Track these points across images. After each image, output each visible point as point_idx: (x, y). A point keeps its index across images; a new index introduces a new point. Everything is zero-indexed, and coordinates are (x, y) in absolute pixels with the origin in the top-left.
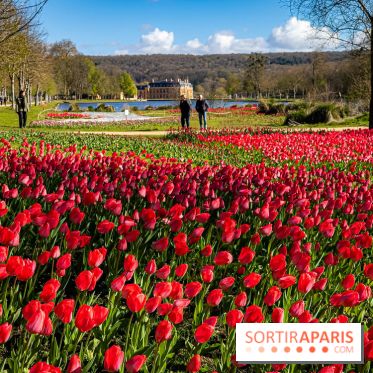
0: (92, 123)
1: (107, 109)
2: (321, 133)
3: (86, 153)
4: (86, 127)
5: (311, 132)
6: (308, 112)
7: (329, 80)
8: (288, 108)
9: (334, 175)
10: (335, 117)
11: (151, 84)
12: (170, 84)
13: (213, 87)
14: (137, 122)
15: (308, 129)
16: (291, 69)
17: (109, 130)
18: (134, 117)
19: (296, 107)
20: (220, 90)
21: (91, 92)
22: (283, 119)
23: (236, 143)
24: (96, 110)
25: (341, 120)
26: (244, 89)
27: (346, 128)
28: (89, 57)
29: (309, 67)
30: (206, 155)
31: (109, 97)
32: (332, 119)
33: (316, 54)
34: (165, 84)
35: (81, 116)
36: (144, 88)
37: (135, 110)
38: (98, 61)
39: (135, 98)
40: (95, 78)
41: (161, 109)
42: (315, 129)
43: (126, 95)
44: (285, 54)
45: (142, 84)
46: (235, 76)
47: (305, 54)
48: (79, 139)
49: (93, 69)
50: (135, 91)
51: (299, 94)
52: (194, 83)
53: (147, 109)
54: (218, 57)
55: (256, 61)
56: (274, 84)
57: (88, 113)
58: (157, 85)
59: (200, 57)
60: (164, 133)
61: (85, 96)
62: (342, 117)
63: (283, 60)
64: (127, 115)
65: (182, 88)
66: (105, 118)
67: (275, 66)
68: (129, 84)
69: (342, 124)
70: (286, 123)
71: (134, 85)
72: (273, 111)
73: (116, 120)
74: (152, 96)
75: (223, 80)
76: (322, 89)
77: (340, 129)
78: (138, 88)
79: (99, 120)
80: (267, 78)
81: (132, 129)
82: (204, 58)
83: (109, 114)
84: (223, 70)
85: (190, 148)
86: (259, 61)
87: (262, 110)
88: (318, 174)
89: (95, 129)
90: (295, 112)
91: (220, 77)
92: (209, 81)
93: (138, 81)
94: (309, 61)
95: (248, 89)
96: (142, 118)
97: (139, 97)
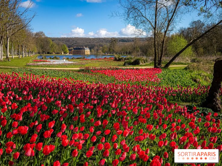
0: (51, 64)
1: (57, 59)
2: (137, 69)
3: (49, 78)
4: (49, 66)
5: (133, 69)
6: (132, 61)
7: (141, 48)
8: (125, 59)
9: (140, 87)
10: (142, 63)
11: (74, 49)
12: (81, 49)
13: (97, 50)
14: (68, 64)
15: (132, 68)
16: (127, 44)
17: (58, 67)
18: (67, 62)
19: (128, 59)
20: (100, 51)
21: (51, 51)
22: (123, 63)
23: (105, 74)
24: (53, 59)
25: (144, 64)
26: (109, 51)
27: (146, 67)
28: (50, 38)
29: (133, 43)
30: (94, 78)
31: (58, 53)
32: (141, 64)
33: (135, 39)
34: (79, 49)
35: (47, 61)
36: (71, 50)
37: (68, 59)
38: (53, 40)
39: (68, 54)
40: (52, 46)
41: (78, 58)
42: (135, 68)
43: (64, 53)
44: (124, 38)
45: (71, 49)
46: (106, 46)
47: (132, 38)
48: (46, 72)
49: (52, 42)
50: (68, 51)
51: (130, 53)
52: (90, 49)
53: (72, 59)
54: (99, 39)
55: (113, 41)
56: (120, 49)
57: (50, 60)
58: (76, 49)
59: (92, 39)
60: (78, 69)
61: (48, 53)
62: (145, 62)
63: (123, 40)
64: (65, 61)
65: (86, 50)
66: (56, 62)
67: (121, 42)
68: (66, 49)
69: (145, 65)
70: (124, 65)
71: (67, 49)
72: (119, 60)
73: (60, 63)
74: (74, 53)
75: (101, 47)
76: (137, 51)
77: (143, 67)
78: (69, 50)
79: (54, 63)
80: (118, 47)
81: (67, 67)
82: (94, 39)
83: (58, 60)
84: (101, 44)
85: (88, 75)
86: (114, 41)
87: (115, 60)
88: (134, 87)
89: (52, 67)
90: (128, 61)
91: (100, 46)
92: (96, 48)
93: (69, 47)
94: (133, 41)
95: (111, 51)
96: (70, 62)
97: (70, 54)
